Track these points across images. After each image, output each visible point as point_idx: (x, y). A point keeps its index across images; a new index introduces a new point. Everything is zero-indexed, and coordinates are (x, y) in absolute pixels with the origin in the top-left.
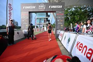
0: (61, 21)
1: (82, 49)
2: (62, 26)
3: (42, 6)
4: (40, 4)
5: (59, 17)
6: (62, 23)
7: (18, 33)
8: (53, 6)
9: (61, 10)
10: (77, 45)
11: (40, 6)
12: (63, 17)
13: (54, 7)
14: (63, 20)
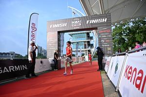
0: (106, 42)
1: (131, 76)
2: (110, 49)
3: (76, 22)
4: (73, 19)
5: (103, 36)
6: (109, 45)
7: (41, 62)
8: (93, 20)
9: (106, 24)
10: (126, 71)
11: (73, 22)
12: (110, 36)
13: (95, 22)
14: (109, 40)
